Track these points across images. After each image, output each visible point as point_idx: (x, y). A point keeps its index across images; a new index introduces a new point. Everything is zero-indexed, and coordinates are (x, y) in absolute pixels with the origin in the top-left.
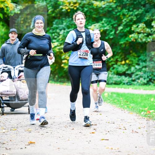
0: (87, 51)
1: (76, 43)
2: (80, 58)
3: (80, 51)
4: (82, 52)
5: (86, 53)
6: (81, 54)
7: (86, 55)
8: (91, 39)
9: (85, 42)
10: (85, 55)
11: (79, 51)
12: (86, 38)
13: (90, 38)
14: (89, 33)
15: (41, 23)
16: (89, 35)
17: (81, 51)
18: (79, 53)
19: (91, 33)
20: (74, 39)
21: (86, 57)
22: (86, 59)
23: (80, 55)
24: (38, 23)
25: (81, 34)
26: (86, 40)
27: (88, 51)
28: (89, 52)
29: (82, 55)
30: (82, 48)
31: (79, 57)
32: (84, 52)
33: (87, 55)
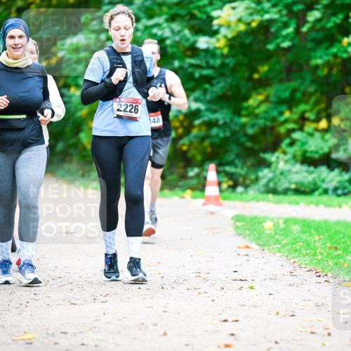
0: (136, 101)
1: (111, 80)
3: (120, 101)
4: (122, 104)
5: (134, 105)
6: (122, 109)
7: (133, 110)
8: (145, 71)
9: (131, 79)
10: (130, 111)
11: (118, 100)
12: (133, 68)
13: (143, 68)
14: (142, 55)
15: (20, 37)
16: (142, 61)
17: (122, 100)
18: (116, 106)
21: (134, 115)
22: (134, 119)
23: (118, 110)
24: (12, 37)
25: (122, 59)
26: (133, 73)
28: (140, 104)
29: (125, 111)
30: (124, 94)
31: (115, 116)
32: (129, 104)
33: (136, 111)
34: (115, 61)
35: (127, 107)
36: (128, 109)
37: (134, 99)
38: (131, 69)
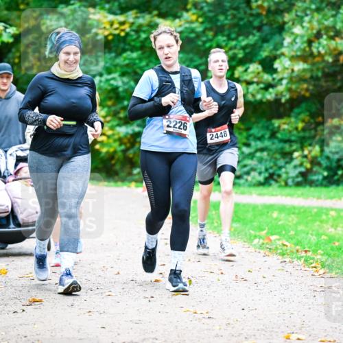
0: (185, 119)
1: (160, 100)
2: (168, 133)
3: (169, 118)
4: (172, 120)
5: (183, 122)
6: (172, 125)
7: (182, 127)
8: (193, 91)
10: (179, 128)
11: (167, 117)
12: (182, 87)
13: (191, 88)
15: (75, 53)
16: (190, 81)
17: (171, 116)
18: (165, 122)
19: (193, 76)
20: (153, 90)
21: (183, 132)
23: (168, 126)
24: (67, 53)
25: (170, 78)
26: (182, 91)
27: (188, 119)
28: (188, 121)
29: (174, 127)
30: (173, 111)
31: (165, 132)
32: (178, 121)
34: (164, 79)
35: (176, 124)
36: (177, 126)
37: (184, 117)
38: (179, 88)
